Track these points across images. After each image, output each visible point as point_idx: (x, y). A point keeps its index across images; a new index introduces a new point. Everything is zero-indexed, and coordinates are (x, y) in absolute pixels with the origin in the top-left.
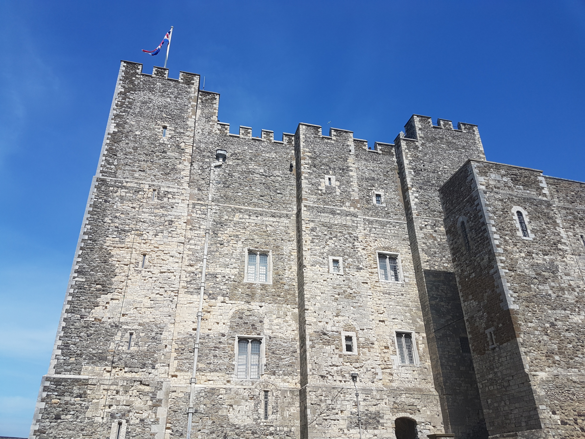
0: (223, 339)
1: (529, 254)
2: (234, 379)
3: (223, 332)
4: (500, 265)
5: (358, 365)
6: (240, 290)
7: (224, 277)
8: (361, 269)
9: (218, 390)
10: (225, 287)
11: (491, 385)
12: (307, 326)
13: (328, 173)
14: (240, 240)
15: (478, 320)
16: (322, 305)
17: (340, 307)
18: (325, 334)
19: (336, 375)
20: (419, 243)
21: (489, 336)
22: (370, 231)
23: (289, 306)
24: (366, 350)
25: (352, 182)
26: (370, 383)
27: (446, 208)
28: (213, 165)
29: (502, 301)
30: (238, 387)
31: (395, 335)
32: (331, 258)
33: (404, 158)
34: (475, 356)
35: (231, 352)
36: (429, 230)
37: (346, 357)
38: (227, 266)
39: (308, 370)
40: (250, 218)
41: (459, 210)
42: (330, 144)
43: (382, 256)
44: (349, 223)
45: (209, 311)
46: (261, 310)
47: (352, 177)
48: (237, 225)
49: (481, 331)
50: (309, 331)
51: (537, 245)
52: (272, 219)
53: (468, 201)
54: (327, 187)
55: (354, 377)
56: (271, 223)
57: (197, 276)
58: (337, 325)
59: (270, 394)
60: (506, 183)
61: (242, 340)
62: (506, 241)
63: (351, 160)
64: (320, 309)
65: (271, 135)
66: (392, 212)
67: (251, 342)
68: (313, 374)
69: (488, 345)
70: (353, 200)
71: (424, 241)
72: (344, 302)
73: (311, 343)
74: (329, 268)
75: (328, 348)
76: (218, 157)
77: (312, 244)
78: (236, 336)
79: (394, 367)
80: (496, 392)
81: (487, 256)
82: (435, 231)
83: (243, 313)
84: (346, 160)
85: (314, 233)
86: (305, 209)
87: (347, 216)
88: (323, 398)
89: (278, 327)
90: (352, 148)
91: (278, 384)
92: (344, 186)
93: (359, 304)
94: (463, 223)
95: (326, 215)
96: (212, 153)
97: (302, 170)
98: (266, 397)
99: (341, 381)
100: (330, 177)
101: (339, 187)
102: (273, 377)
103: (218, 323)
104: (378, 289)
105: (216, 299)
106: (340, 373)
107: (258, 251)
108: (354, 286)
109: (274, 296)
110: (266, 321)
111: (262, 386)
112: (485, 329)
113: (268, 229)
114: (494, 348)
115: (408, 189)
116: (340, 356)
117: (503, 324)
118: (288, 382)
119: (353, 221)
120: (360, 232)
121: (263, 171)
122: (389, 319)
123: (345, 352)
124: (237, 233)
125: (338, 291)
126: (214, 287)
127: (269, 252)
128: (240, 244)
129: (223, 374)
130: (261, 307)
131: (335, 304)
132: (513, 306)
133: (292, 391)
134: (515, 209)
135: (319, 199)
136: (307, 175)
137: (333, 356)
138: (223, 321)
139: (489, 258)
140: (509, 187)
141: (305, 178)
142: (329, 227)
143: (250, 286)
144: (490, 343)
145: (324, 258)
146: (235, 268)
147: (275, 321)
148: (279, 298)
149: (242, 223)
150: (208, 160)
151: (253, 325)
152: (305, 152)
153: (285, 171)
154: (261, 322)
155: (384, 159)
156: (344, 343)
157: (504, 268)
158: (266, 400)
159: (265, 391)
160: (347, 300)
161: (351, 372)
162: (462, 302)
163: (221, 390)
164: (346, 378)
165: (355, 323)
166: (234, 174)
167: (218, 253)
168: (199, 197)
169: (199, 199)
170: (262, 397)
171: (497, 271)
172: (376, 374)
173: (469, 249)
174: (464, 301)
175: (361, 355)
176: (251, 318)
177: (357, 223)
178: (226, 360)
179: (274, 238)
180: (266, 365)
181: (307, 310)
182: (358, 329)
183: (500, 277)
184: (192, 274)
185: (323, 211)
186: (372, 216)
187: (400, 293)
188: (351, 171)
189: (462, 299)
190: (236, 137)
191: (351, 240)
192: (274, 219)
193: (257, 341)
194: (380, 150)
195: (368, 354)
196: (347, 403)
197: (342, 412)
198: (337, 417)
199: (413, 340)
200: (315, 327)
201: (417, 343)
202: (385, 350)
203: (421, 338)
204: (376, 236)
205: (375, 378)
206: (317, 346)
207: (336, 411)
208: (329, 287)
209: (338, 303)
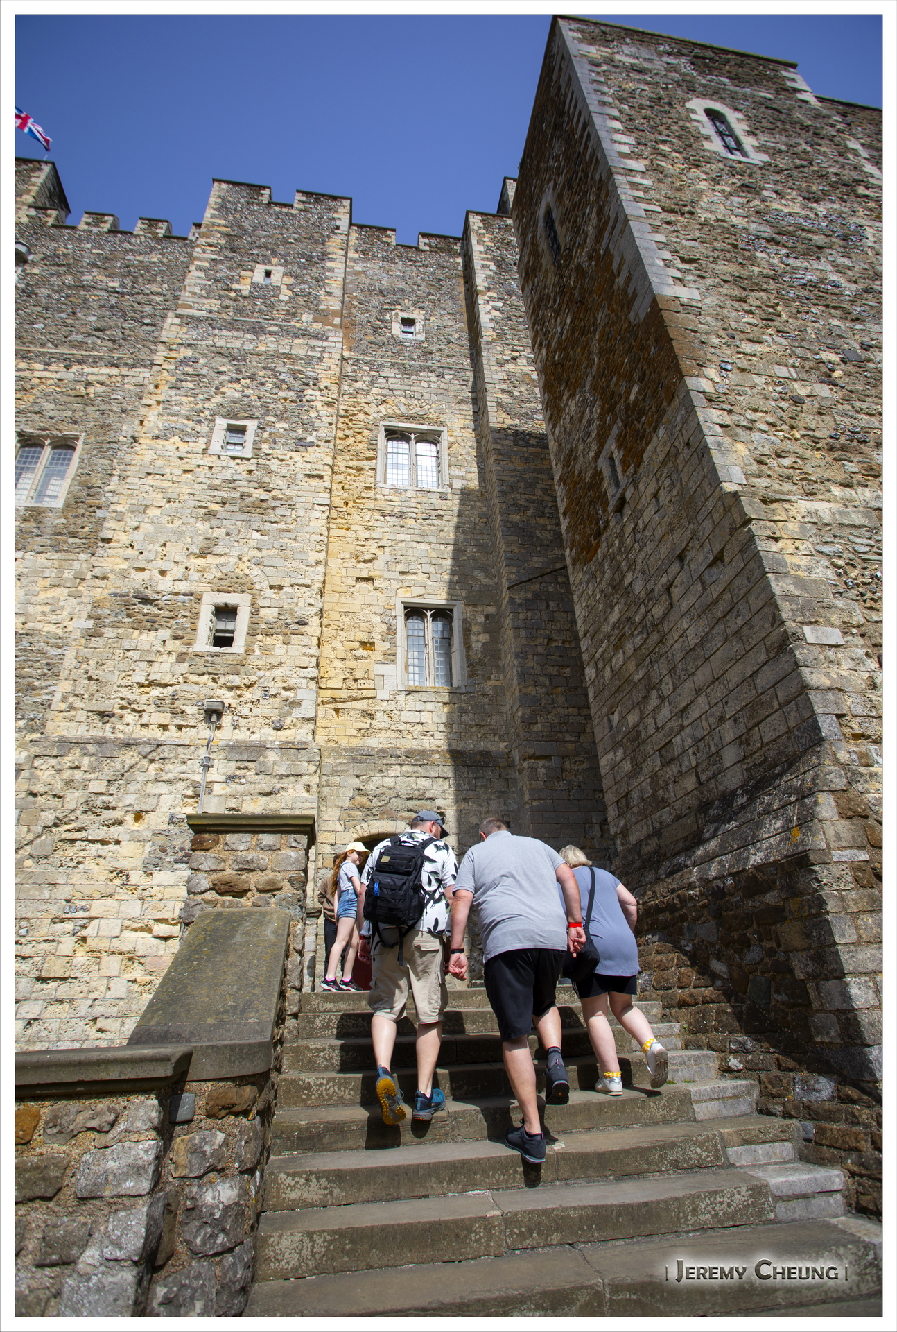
1: (749, 189)
5: (236, 680)
8: (310, 445)
11: (617, 649)
13: (266, 261)
16: (160, 529)
17: (218, 533)
18: (146, 600)
19: (152, 708)
22: (372, 383)
24: (276, 642)
25: (328, 278)
26: (269, 731)
31: (400, 612)
32: (222, 422)
37: (200, 661)
40: (45, 370)
42: (287, 214)
43: (397, 436)
44: (299, 352)
47: (330, 270)
50: (96, 593)
52: (108, 370)
54: (255, 286)
55: (214, 716)
56: (103, 378)
58: (196, 577)
63: (334, 242)
64: (149, 539)
65: (160, 225)
66: (439, 350)
68: (68, 708)
69: (606, 504)
70: (324, 310)
71: (505, 387)
72: (234, 522)
73: (89, 624)
74: (208, 444)
75: (148, 639)
77: (173, 392)
79: (382, 694)
84: (321, 242)
85: (188, 369)
86: (177, 321)
87: (296, 337)
88: (78, 775)
89: (46, 608)
92: (304, 286)
93: (280, 526)
95: (231, 333)
97: (196, 255)
99: (165, 727)
100: (270, 268)
101: (291, 286)
104: (370, 504)
106: (169, 703)
107: (47, 437)
108: (278, 482)
109: (60, 534)
113: (90, 389)
115: (477, 294)
116: (182, 657)
119: (312, 348)
121: (116, 285)
122: (387, 575)
123: (202, 647)
125: (222, 494)
127: (77, 438)
131: (203, 526)
134: (699, 104)
135: (227, 307)
136: (205, 264)
137: (157, 657)
141: (200, 269)
142: (237, 357)
144: (611, 491)
145: (199, 421)
147: (43, 596)
148: (71, 540)
152: (211, 225)
155: (433, 259)
156: (206, 623)
160: (244, 516)
161: (209, 701)
165: (255, 572)
172: (297, 704)
175: (257, 652)
177: (322, 352)
179: (102, 407)
181: (107, 540)
182: (264, 586)
185: (229, 326)
187: (433, 513)
188: (332, 260)
190: (68, 227)
191: (296, 384)
192: (114, 371)
194: (428, 244)
195: (279, 649)
196: (164, 788)
197: (138, 816)
198: (115, 832)
199: (456, 625)
200: (120, 583)
201: (467, 631)
202: (360, 652)
203: (481, 619)
204: (385, 392)
205: (289, 714)
206: (109, 632)
207: (117, 814)
208: (197, 487)
209: (214, 522)
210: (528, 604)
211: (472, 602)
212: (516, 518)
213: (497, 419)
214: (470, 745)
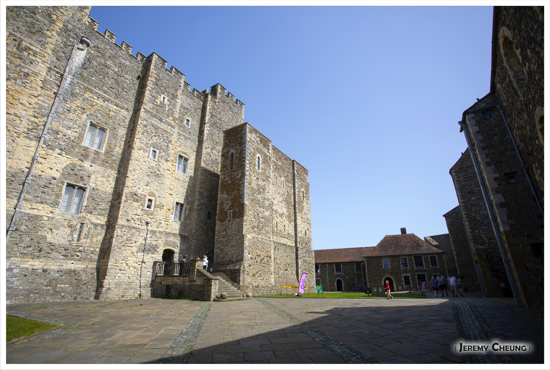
0: (53, 181)
1: (258, 179)
2: (57, 211)
3: (55, 176)
4: (246, 181)
5: (152, 217)
6: (77, 149)
7: (65, 136)
8: (168, 161)
9: (42, 216)
10: (64, 143)
11: (222, 237)
12: (125, 188)
13: (164, 94)
14: (85, 113)
15: (225, 205)
16: (139, 177)
17: (150, 181)
18: (136, 195)
19: (137, 220)
20: (203, 156)
21: (229, 214)
22: (178, 140)
23: (113, 171)
24: (158, 209)
25: (177, 106)
26: (156, 228)
27: (225, 142)
28: (76, 46)
29: (241, 198)
30: (59, 217)
31: (175, 203)
32: (152, 149)
33: (208, 105)
34: (218, 222)
35: (59, 193)
36: (209, 150)
37: (145, 211)
38: (69, 128)
39: (120, 215)
40: (97, 100)
41: (233, 146)
42: (170, 76)
43: (181, 157)
44: (169, 131)
45: (45, 157)
46: (91, 169)
47: (177, 103)
48: (86, 101)
49: (225, 211)
50: (126, 191)
51: (261, 176)
52: (115, 107)
53: (239, 143)
54: (161, 102)
55: (147, 223)
56: (114, 110)
57: (40, 127)
58: (145, 191)
59: (85, 225)
60: (257, 141)
61: (69, 185)
62: (251, 170)
63: (180, 92)
64: (137, 179)
65: (130, 48)
66: (193, 133)
67: (77, 188)
68: (122, 218)
69: (227, 218)
70: (175, 117)
71: (205, 155)
72: (153, 179)
73: (125, 199)
74: (149, 155)
75: (135, 204)
76: (82, 42)
77: (142, 136)
78: (66, 182)
79: (170, 221)
80: (224, 241)
81: (240, 174)
82: (212, 152)
83: (75, 167)
84: (176, 90)
85: (145, 129)
86: (144, 110)
87: (169, 125)
88: (125, 233)
89: (101, 183)
90: (182, 85)
91: (92, 220)
92: (171, 106)
93: (161, 182)
94: (232, 153)
95: (155, 119)
96: (77, 36)
97: (148, 84)
98: (81, 227)
99: (139, 225)
100: (165, 96)
101: (169, 105)
102: (90, 215)
103: (51, 169)
104: (174, 175)
105: (53, 150)
106: (140, 220)
107: (98, 126)
108: (161, 170)
109: (104, 161)
110: (93, 177)
111: (80, 220)
112: (228, 210)
113: (111, 113)
114: (230, 220)
115: (205, 123)
116: (142, 210)
117: (239, 209)
118: (100, 220)
119: (171, 130)
120: (174, 138)
121: (117, 70)
122: (175, 194)
123: (146, 208)
124: (84, 107)
125: (151, 170)
126: (53, 141)
127: (107, 129)
128: (84, 116)
129: (49, 207)
130: (91, 166)
131: (147, 178)
132: (246, 202)
133: (102, 226)
134: (258, 155)
135: (154, 108)
136: (150, 89)
137: (138, 209)
138: (56, 168)
139: (241, 176)
140: (258, 144)
141: (149, 90)
142: (156, 128)
143: (86, 149)
144: (229, 217)
145: (147, 147)
146: (76, 132)
147: (100, 179)
148: (106, 164)
149: (91, 101)
150: (72, 40)
151: (82, 177)
152: (153, 72)
153: (134, 79)
154: (89, 176)
155: (197, 100)
156: (147, 202)
157: (247, 182)
158: (81, 229)
159: (81, 223)
160: (155, 178)
161: (147, 221)
162: (219, 194)
163: (44, 217)
164: (142, 223)
165: (156, 192)
166: (93, 61)
167: (63, 116)
168: (56, 66)
169: (55, 67)
170: (78, 227)
171: (243, 183)
172: (161, 223)
173: (232, 168)
174: (221, 194)
175: (155, 211)
176: (81, 172)
177: (173, 132)
178: (53, 197)
179: (114, 121)
180: (86, 206)
181: (128, 177)
182: (157, 196)
183: (244, 187)
184: (35, 124)
185: (155, 116)
186: (181, 131)
187: (184, 181)
188: (178, 99)
189: (219, 192)
190: (102, 35)
191: (167, 142)
192: (117, 108)
193: (83, 189)
194: (196, 94)
195: (159, 211)
196: (140, 238)
197: (135, 242)
198: (132, 245)
199: (184, 208)
200: (131, 189)
201: (186, 210)
202: (168, 211)
203: (188, 208)
204: (181, 144)
205: (159, 225)
206: (129, 201)
207: (132, 242)
208: (146, 167)
209: (149, 178)
210: (199, 210)
211: (187, 204)
212: (201, 190)
213: (203, 165)
214: (183, 234)
